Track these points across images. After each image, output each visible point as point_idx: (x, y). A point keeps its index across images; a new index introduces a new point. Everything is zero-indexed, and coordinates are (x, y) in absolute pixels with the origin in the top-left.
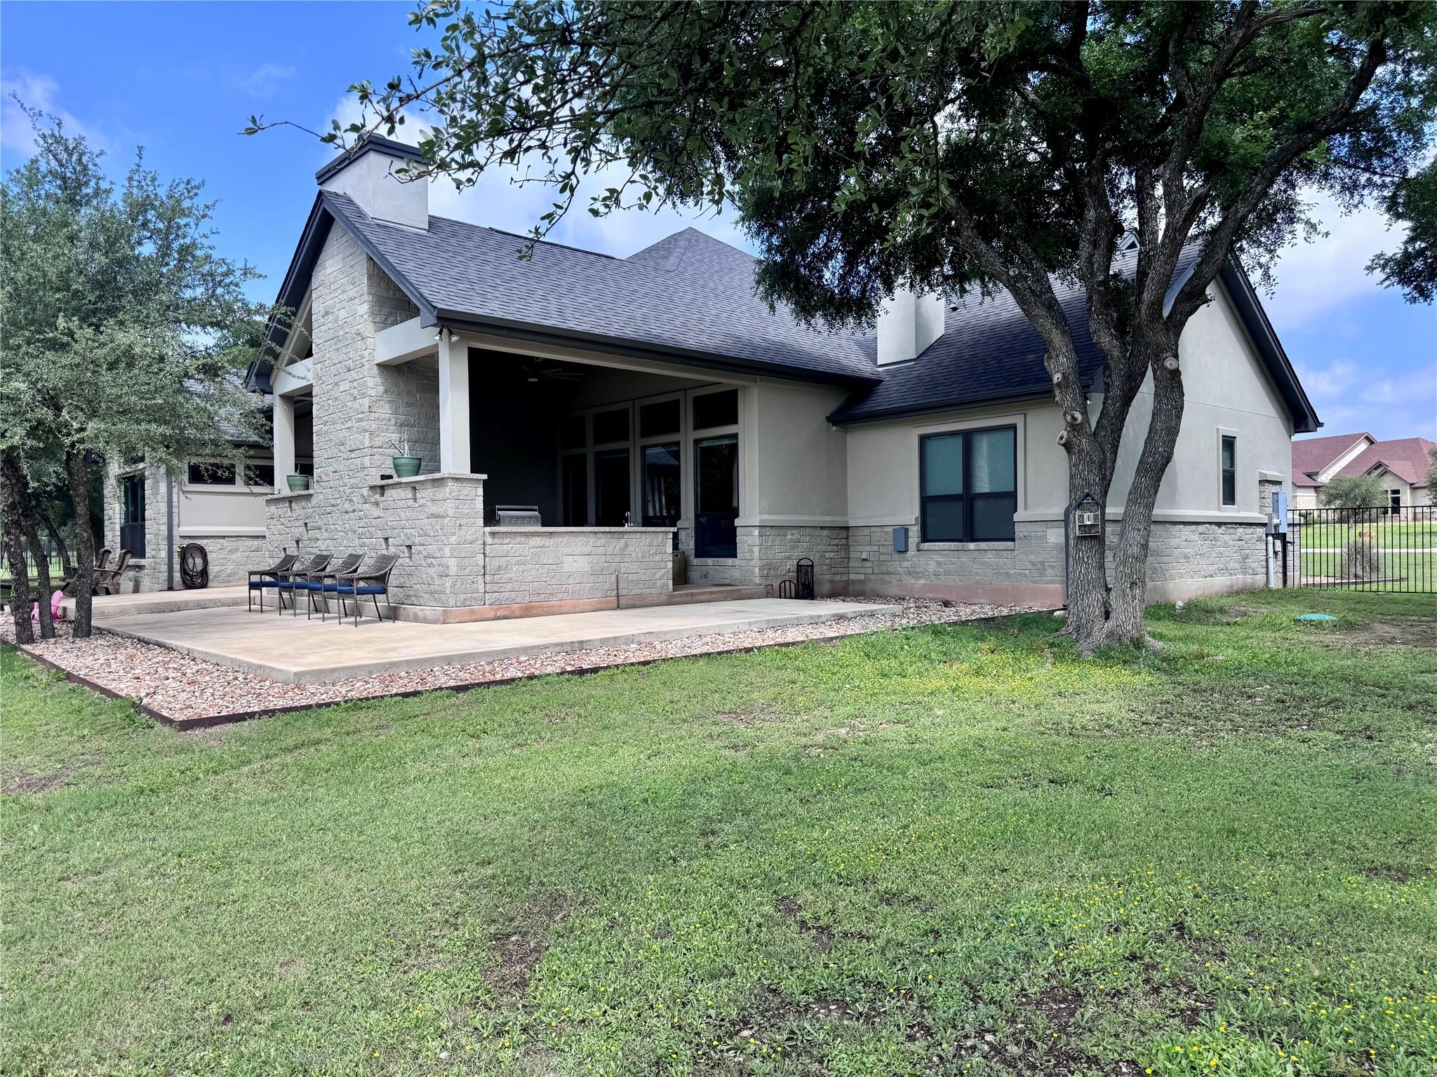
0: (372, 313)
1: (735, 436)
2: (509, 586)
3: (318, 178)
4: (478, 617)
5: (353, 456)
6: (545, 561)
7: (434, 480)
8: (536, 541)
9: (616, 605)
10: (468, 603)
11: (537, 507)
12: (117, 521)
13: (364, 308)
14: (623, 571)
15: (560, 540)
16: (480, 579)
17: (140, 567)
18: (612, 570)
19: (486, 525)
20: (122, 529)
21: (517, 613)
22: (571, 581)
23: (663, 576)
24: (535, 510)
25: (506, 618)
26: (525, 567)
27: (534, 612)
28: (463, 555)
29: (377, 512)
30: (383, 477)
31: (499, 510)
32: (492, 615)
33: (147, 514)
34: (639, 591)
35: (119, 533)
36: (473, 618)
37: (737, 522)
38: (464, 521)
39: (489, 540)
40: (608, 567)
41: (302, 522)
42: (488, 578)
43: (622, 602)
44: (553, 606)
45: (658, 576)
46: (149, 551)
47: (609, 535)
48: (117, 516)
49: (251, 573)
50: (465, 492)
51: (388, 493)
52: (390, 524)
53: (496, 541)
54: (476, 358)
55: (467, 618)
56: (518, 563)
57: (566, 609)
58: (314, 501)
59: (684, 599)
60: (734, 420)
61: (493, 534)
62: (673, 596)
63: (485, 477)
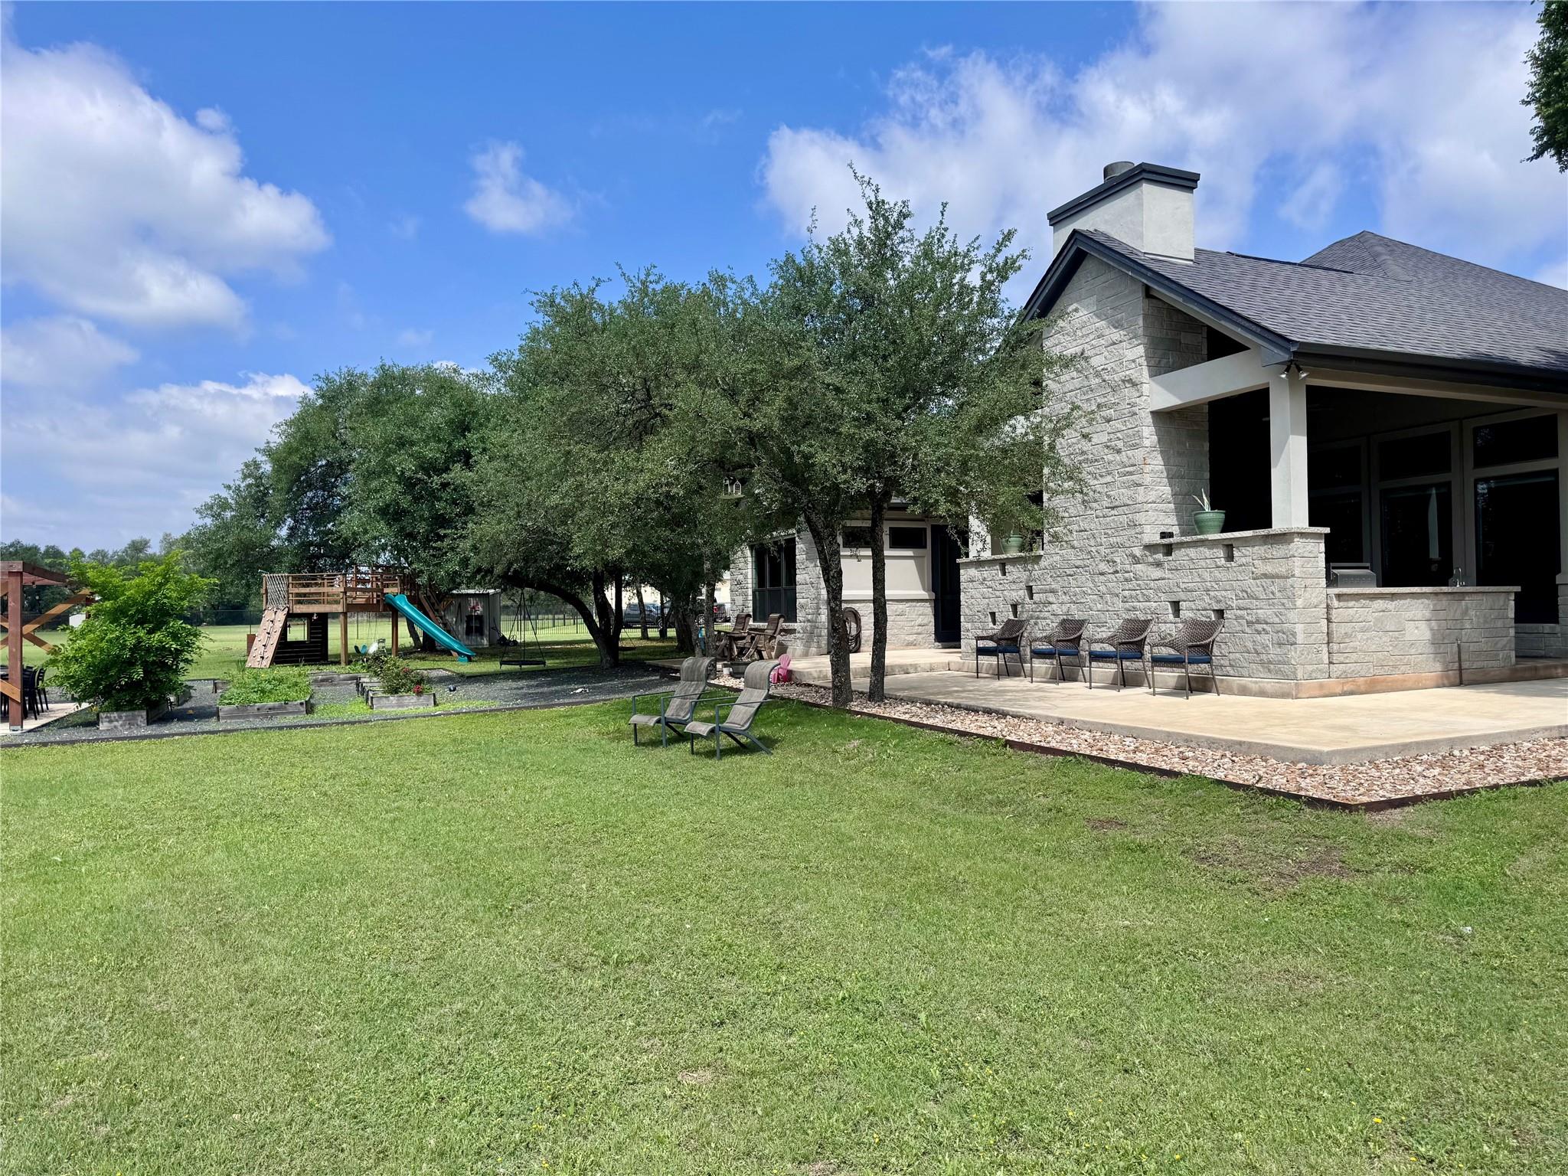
0: (1148, 358)
1: (1555, 473)
2: (1354, 657)
3: (1050, 219)
4: (1326, 692)
5: (1113, 512)
6: (1388, 628)
7: (1267, 536)
8: (1380, 604)
9: (1458, 681)
10: (1314, 675)
11: (1368, 565)
12: (750, 586)
13: (1137, 352)
14: (1464, 640)
15: (1402, 602)
16: (1325, 648)
17: (793, 631)
18: (1453, 638)
19: (1328, 586)
20: (754, 593)
21: (1363, 688)
22: (1413, 651)
23: (1505, 646)
24: (1367, 568)
25: (1352, 693)
26: (1368, 635)
27: (1379, 688)
28: (1308, 620)
29: (1157, 573)
30: (1164, 535)
31: (1334, 568)
32: (1338, 690)
33: (798, 578)
34: (1479, 665)
35: (751, 598)
36: (1322, 693)
37: (1559, 579)
38: (1309, 582)
39: (1336, 603)
40: (1449, 635)
41: (1023, 585)
42: (1335, 647)
43: (1465, 677)
44: (1396, 681)
45: (1500, 646)
46: (800, 615)
47: (1450, 597)
48: (750, 581)
49: (978, 638)
50: (1309, 548)
51: (1176, 554)
52: (1183, 586)
53: (1342, 604)
54: (1315, 397)
55: (1317, 693)
56: (1363, 631)
57: (1410, 684)
58: (1043, 563)
59: (1527, 674)
60: (1553, 452)
61: (1339, 596)
62: (1516, 670)
63: (1327, 530)
